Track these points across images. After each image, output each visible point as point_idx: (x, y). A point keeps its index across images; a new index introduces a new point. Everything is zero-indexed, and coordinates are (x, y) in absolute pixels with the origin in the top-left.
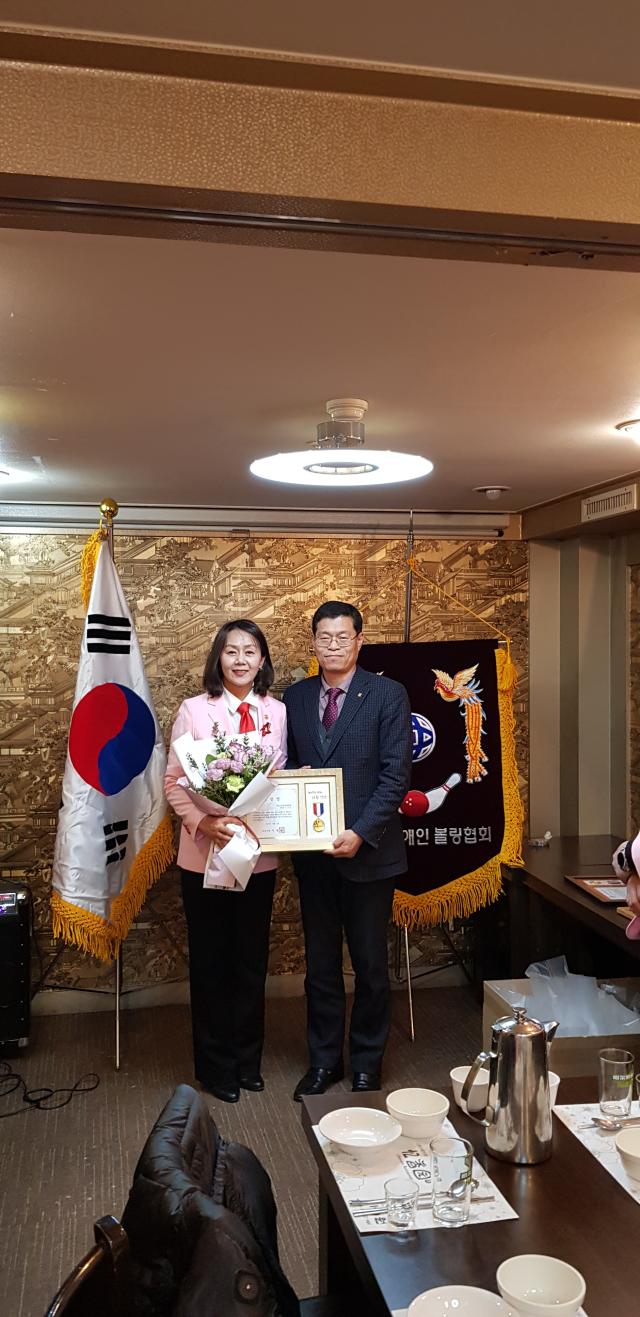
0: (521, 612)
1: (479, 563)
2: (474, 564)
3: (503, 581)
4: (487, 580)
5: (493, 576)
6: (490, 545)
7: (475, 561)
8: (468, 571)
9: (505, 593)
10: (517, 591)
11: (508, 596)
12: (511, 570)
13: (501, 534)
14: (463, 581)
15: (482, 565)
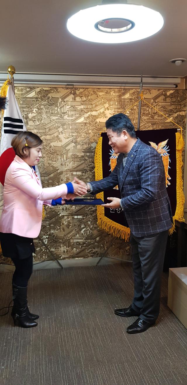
0: (183, 120)
1: (167, 99)
2: (165, 100)
3: (176, 107)
4: (170, 106)
5: (172, 105)
6: (172, 92)
7: (166, 98)
8: (162, 102)
9: (177, 112)
10: (182, 111)
11: (178, 113)
12: (180, 102)
13: (177, 87)
14: (160, 107)
15: (168, 100)
